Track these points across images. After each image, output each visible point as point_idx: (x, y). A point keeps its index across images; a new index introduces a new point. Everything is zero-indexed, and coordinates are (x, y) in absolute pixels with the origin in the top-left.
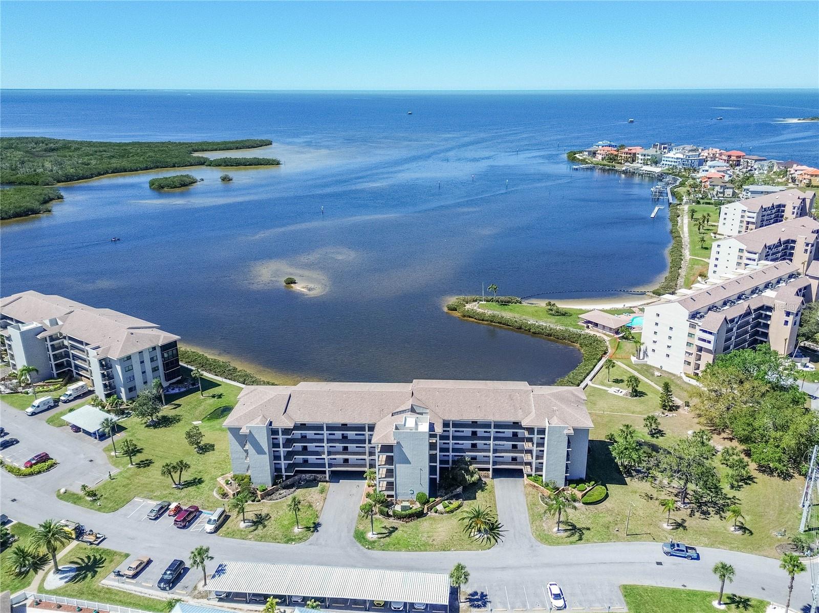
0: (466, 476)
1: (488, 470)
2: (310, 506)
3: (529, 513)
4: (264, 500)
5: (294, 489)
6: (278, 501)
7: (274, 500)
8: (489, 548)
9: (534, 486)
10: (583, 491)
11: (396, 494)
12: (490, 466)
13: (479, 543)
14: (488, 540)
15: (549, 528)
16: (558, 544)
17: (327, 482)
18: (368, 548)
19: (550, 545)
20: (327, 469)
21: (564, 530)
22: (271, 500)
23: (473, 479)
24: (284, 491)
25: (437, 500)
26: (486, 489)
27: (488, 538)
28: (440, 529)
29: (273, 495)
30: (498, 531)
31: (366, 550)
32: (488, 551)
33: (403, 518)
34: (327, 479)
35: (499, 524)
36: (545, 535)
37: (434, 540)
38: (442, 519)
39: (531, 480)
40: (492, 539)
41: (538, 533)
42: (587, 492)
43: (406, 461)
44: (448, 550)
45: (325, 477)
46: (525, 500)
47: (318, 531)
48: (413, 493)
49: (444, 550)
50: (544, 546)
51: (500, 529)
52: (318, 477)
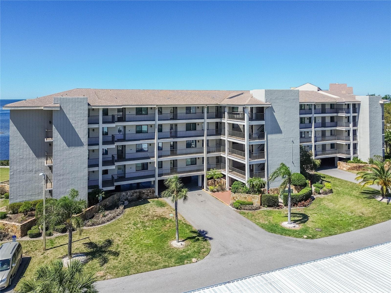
2: (164, 219)
5: (121, 208)
7: (98, 225)
9: (360, 167)
18: (308, 238)
20: (157, 179)
24: (107, 212)
29: (94, 220)
31: (309, 241)
33: (300, 201)
39: (352, 162)
47: (211, 239)
52: (144, 193)
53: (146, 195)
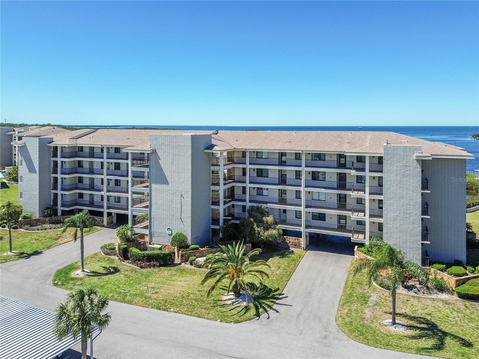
0: (255, 226)
1: (298, 234)
2: (56, 239)
3: (344, 291)
4: (21, 230)
6: (34, 231)
7: (30, 230)
8: (236, 322)
10: (460, 276)
11: (150, 233)
12: (302, 229)
13: (224, 309)
14: (244, 311)
15: (375, 317)
16: (388, 346)
17: (104, 226)
18: (56, 284)
19: (368, 344)
20: (105, 211)
21: (407, 326)
22: (27, 229)
23: (266, 233)
25: (203, 249)
26: (288, 257)
27: (246, 307)
28: (179, 283)
30: (272, 302)
32: (232, 325)
34: (105, 223)
35: (280, 294)
36: (363, 326)
37: (157, 293)
38: (194, 273)
39: (362, 252)
40: (253, 311)
41: (347, 320)
42: (469, 279)
43: (164, 181)
44: (164, 310)
45: (103, 222)
46: (346, 277)
47: (28, 258)
48: (171, 235)
49: (158, 308)
50: (352, 342)
51: (278, 302)
52: (96, 220)
53: (98, 222)
